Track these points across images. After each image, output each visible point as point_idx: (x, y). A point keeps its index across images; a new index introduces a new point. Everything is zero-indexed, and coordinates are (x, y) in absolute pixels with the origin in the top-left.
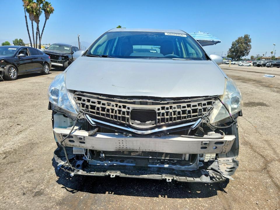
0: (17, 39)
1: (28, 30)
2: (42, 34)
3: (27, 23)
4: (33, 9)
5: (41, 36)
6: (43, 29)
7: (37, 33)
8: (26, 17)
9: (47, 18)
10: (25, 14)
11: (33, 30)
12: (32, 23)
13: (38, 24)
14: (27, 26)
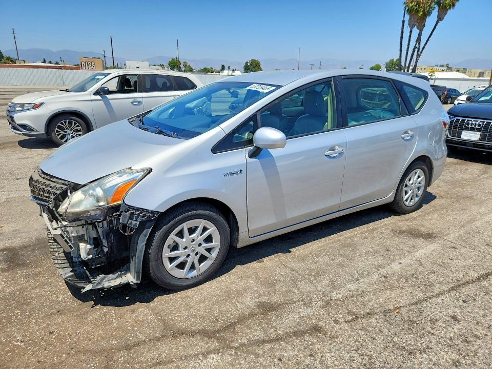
0: (393, 59)
1: (401, 44)
2: (424, 48)
3: (402, 32)
4: (419, 6)
5: (421, 52)
6: (428, 40)
7: (415, 47)
8: (403, 22)
9: (440, 18)
10: (404, 17)
11: (409, 44)
12: (411, 32)
13: (421, 31)
14: (402, 37)
